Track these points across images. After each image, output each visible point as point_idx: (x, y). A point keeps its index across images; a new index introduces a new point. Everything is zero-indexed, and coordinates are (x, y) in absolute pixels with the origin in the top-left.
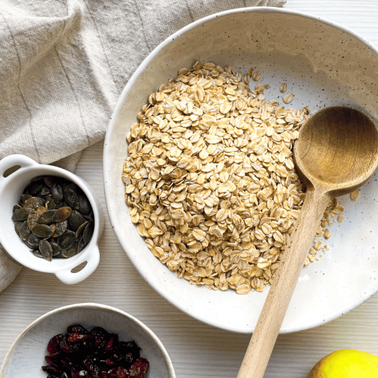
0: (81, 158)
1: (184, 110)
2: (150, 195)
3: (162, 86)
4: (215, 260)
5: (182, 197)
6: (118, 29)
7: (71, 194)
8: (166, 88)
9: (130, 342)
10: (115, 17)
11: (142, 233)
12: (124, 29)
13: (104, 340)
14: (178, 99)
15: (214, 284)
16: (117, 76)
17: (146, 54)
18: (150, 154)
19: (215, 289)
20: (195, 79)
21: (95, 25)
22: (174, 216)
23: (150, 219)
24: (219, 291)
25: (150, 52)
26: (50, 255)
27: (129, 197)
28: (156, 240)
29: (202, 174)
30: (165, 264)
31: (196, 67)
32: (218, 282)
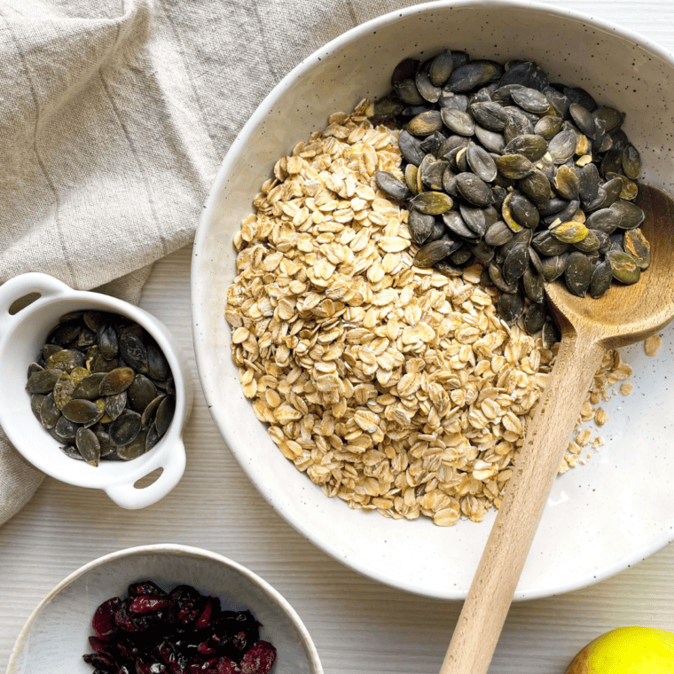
0: (150, 276)
1: (340, 190)
2: (276, 347)
3: (297, 145)
4: (396, 465)
5: (336, 352)
6: (217, 39)
7: (133, 345)
8: (305, 148)
9: (242, 612)
10: (212, 16)
11: (262, 415)
12: (228, 39)
13: (194, 608)
14: (327, 169)
15: (393, 509)
16: (216, 125)
17: (269, 86)
18: (278, 271)
19: (396, 516)
21: (175, 31)
22: (321, 387)
23: (276, 390)
24: (403, 521)
25: (277, 81)
26: (97, 455)
27: (238, 351)
28: (289, 428)
29: (372, 310)
30: (305, 472)
31: (360, 109)
32: (401, 505)
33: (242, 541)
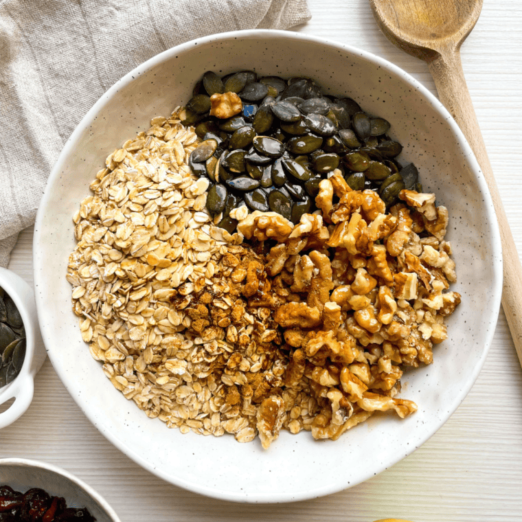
0: (17, 244)
1: (153, 176)
2: (103, 303)
3: (126, 142)
4: (201, 397)
6: (64, 59)
8: (131, 145)
9: (80, 510)
10: (60, 42)
11: (97, 355)
12: (72, 59)
13: (43, 507)
14: (147, 160)
15: (203, 427)
16: (64, 126)
18: (102, 241)
19: (206, 433)
20: (173, 132)
21: (33, 53)
22: (132, 337)
23: (105, 336)
24: (211, 437)
25: (105, 91)
27: (77, 304)
28: (116, 366)
30: (132, 399)
31: (176, 114)
32: (209, 424)
33: (89, 452)
